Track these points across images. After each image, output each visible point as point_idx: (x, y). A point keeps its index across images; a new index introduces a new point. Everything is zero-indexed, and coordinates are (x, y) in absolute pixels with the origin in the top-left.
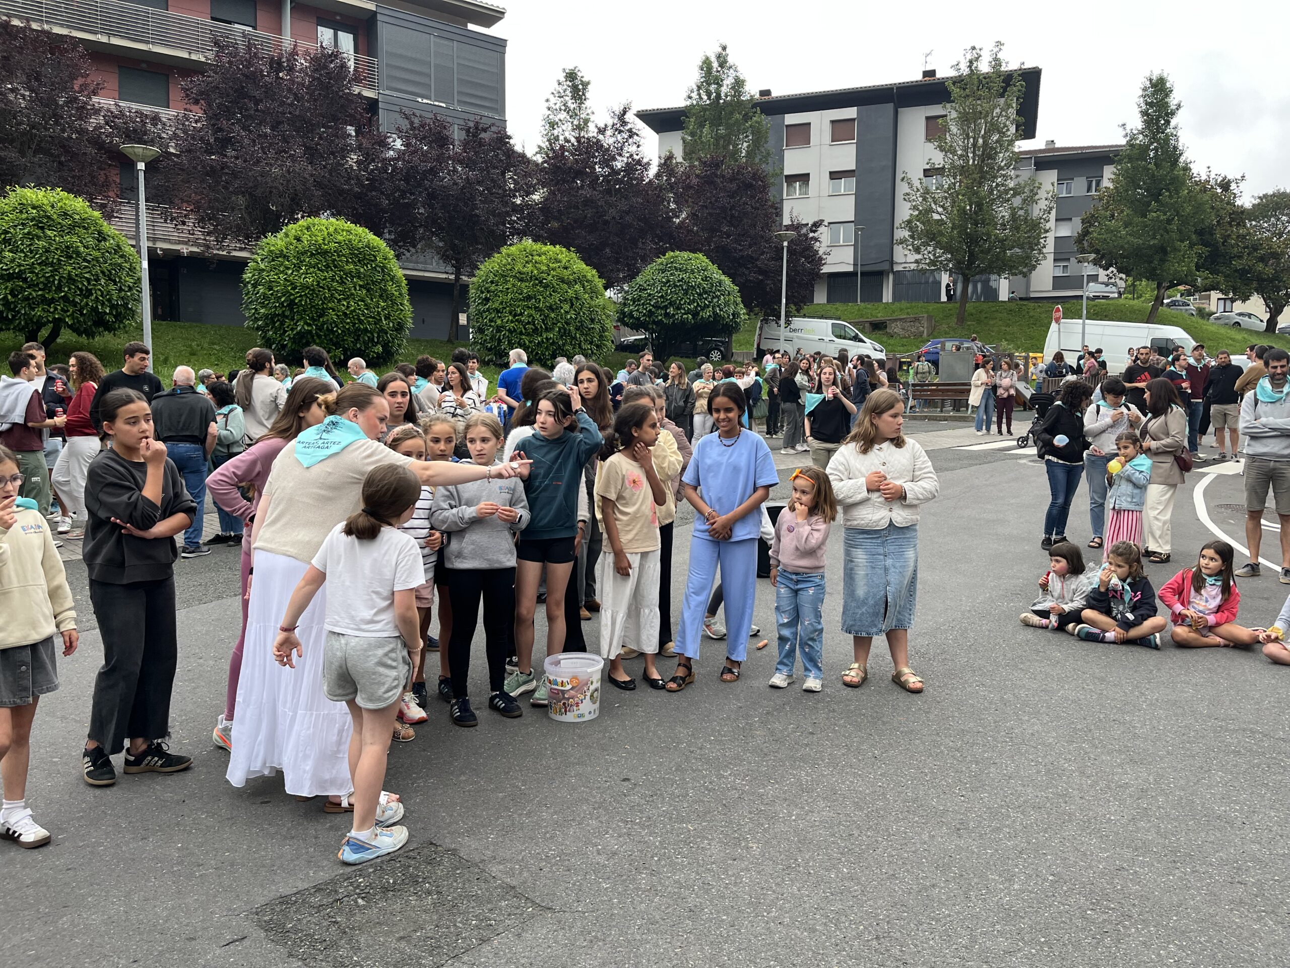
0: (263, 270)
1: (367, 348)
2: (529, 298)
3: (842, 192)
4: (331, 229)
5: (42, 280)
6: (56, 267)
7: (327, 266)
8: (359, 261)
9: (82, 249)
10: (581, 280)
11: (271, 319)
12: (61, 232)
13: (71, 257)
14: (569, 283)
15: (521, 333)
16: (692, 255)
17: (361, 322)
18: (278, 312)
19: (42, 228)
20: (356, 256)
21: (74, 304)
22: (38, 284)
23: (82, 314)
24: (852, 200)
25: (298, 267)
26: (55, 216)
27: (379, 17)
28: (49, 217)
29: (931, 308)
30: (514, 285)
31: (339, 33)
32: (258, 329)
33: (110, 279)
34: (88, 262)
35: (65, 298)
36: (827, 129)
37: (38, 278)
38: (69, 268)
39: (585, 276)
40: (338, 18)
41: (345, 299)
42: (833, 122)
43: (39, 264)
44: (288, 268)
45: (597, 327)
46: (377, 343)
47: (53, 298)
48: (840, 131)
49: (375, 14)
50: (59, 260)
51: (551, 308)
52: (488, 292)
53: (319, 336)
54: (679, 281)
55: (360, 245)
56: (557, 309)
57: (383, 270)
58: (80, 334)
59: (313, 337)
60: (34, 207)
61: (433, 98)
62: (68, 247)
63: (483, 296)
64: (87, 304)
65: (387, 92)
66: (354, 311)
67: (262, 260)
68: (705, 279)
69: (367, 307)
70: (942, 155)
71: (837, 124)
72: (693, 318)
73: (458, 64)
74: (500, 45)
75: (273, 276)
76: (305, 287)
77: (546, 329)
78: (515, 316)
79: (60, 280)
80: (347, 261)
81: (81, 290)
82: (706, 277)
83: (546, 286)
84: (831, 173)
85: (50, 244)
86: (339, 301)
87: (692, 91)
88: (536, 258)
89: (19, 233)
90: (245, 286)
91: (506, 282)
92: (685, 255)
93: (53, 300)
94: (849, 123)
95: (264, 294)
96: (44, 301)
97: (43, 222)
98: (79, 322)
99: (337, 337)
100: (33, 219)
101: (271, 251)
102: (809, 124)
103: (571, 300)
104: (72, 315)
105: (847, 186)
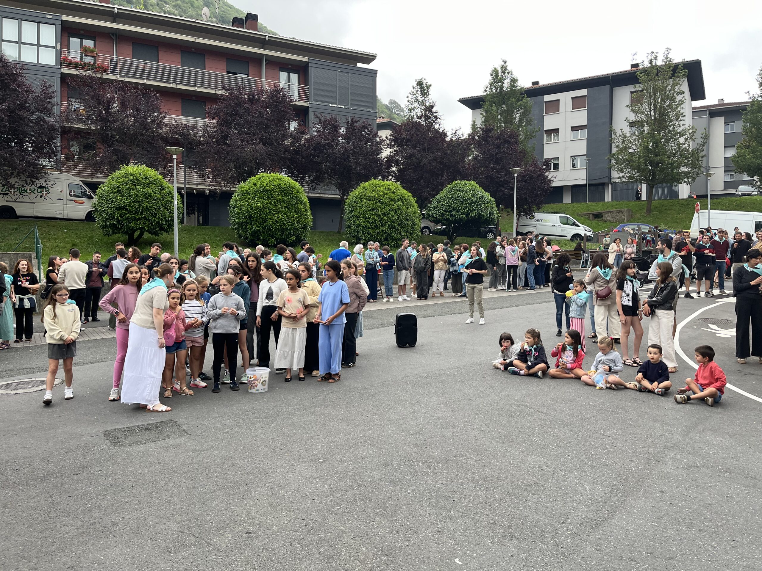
0: (238, 200)
1: (288, 238)
2: (373, 209)
3: (579, 138)
4: (271, 179)
5: (134, 209)
6: (141, 203)
7: (268, 197)
8: (284, 194)
9: (153, 194)
10: (402, 198)
11: (241, 224)
12: (144, 187)
13: (148, 198)
14: (395, 201)
15: (369, 228)
16: (467, 182)
17: (284, 225)
18: (244, 221)
19: (135, 185)
20: (283, 192)
21: (149, 220)
22: (132, 212)
23: (152, 225)
24: (585, 142)
25: (254, 198)
26: (141, 179)
27: (310, 65)
28: (138, 180)
29: (631, 204)
30: (365, 203)
31: (291, 74)
32: (236, 229)
33: (166, 208)
34: (155, 200)
35: (145, 218)
36: (569, 103)
37: (132, 209)
38: (147, 204)
39: (404, 197)
40: (290, 66)
41: (276, 214)
42: (573, 98)
43: (133, 202)
44: (249, 199)
45: (410, 224)
46: (293, 235)
47: (139, 218)
48: (577, 103)
49: (308, 63)
50: (142, 200)
51: (384, 214)
52: (353, 207)
53: (264, 233)
54: (458, 197)
55: (285, 186)
56: (388, 214)
57: (296, 198)
58: (152, 234)
59: (260, 232)
60: (131, 175)
61: (337, 103)
62: (146, 194)
63: (350, 209)
64: (155, 220)
65: (314, 102)
66: (281, 219)
67: (238, 195)
68: (473, 195)
69: (288, 216)
70: (634, 115)
71: (575, 99)
72: (467, 217)
73: (352, 85)
74: (374, 73)
75: (242, 203)
76: (257, 208)
77: (382, 225)
78: (366, 219)
79: (142, 209)
80: (278, 194)
81: (152, 213)
82: (474, 194)
83: (382, 203)
84: (572, 127)
85: (138, 192)
86: (274, 214)
87: (487, 88)
88: (378, 188)
89: (124, 187)
90: (230, 208)
91: (362, 201)
92: (464, 182)
93: (139, 219)
94: (584, 98)
95: (238, 212)
96: (135, 219)
97: (135, 182)
98: (151, 229)
99: (273, 233)
100: (131, 181)
101: (242, 191)
102: (559, 100)
103: (395, 210)
104: (148, 225)
105: (582, 134)
